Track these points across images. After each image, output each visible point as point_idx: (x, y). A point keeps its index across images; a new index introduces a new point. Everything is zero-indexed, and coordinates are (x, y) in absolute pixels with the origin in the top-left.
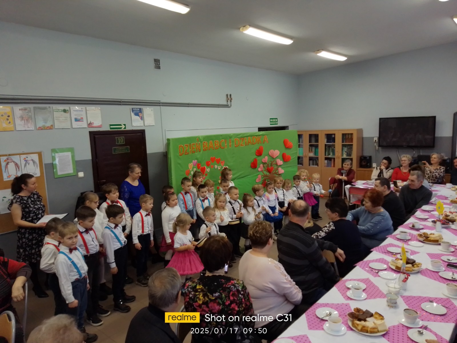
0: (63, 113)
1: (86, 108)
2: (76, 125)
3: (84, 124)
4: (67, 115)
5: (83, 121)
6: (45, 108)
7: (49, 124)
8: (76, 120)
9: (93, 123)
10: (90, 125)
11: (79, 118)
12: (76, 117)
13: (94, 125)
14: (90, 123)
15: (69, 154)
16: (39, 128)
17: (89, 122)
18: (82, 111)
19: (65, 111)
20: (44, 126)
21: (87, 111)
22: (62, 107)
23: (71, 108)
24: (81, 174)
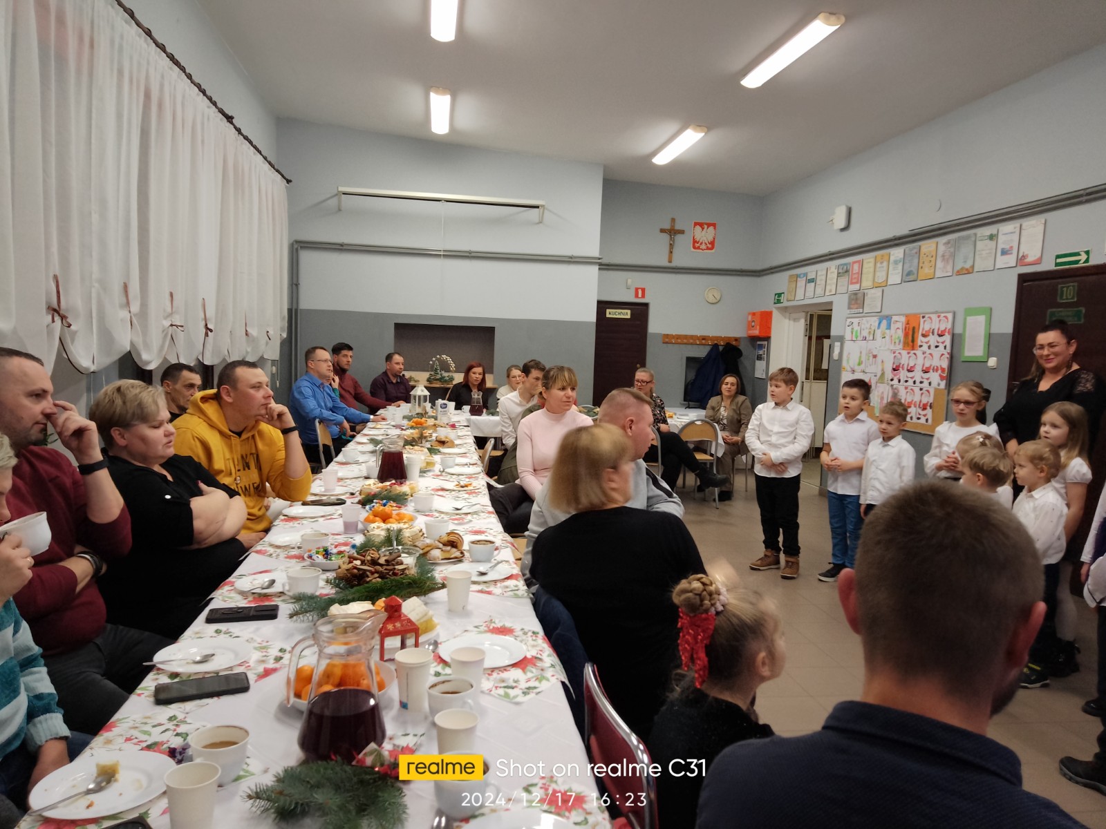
0: (988, 241)
1: (1021, 226)
2: (1003, 261)
3: (1011, 260)
4: (992, 244)
5: (1012, 254)
6: (968, 237)
7: (968, 265)
8: (1004, 252)
9: (1027, 256)
10: (1021, 260)
11: (1007, 247)
12: (1003, 246)
13: (1029, 259)
14: (1023, 256)
15: (982, 319)
16: (958, 272)
17: (1020, 255)
18: (1014, 232)
19: (991, 237)
20: (962, 269)
21: (1022, 231)
22: (987, 231)
23: (1001, 229)
24: (992, 362)
